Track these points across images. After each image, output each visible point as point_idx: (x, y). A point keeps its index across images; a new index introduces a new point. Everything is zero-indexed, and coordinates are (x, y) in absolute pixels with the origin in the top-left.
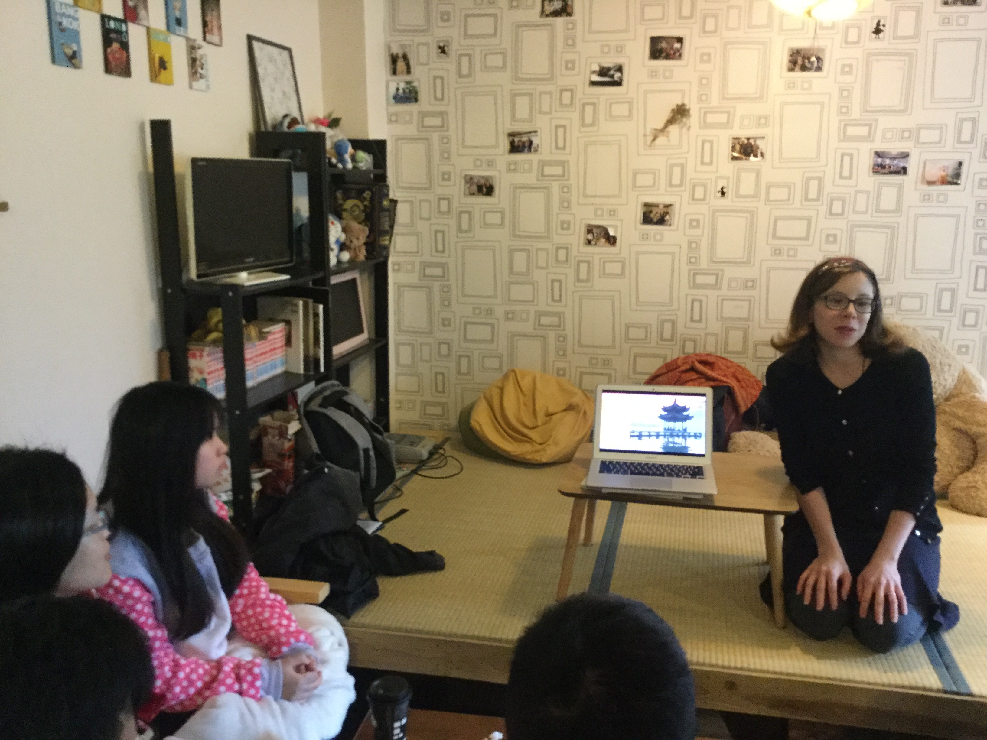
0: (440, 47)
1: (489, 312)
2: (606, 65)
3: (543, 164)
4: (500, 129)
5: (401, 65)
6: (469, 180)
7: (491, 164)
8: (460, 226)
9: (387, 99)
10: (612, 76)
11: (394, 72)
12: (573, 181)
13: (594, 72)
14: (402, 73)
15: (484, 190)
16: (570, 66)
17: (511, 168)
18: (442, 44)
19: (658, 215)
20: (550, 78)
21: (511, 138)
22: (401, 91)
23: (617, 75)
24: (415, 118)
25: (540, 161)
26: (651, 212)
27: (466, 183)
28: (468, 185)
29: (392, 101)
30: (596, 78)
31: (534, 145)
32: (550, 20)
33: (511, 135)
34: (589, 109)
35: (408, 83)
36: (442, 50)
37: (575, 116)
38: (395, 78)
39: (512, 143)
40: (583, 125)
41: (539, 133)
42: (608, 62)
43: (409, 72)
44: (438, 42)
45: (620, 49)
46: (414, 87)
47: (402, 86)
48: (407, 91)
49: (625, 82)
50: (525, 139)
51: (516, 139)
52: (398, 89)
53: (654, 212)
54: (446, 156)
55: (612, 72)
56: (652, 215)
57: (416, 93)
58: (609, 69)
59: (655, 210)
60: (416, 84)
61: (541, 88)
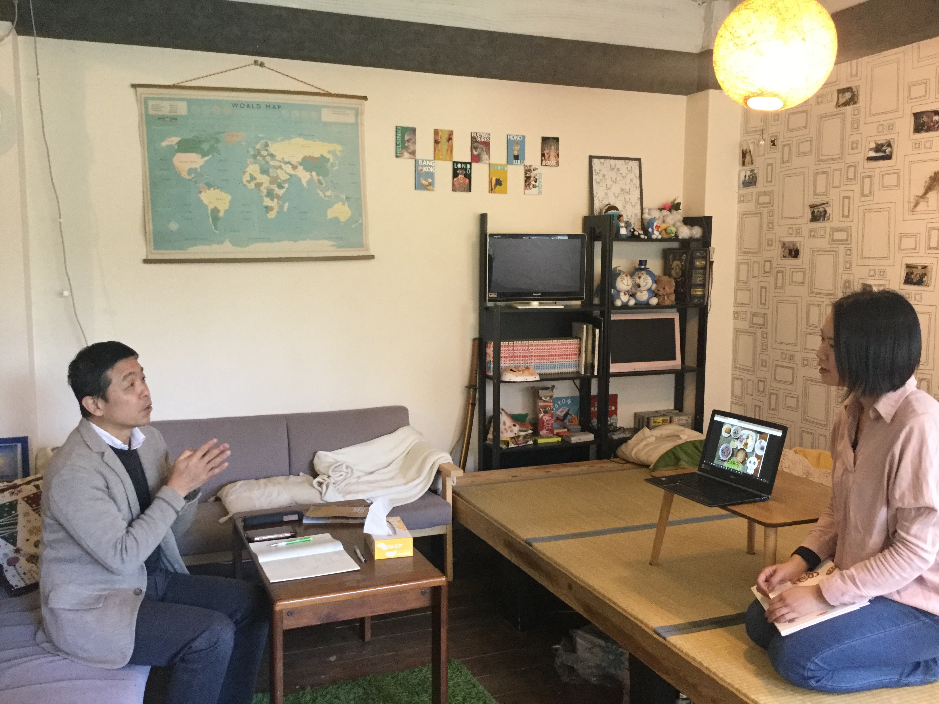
0: (772, 141)
1: (792, 358)
2: (879, 142)
3: (834, 230)
4: (806, 202)
5: (748, 158)
6: (784, 245)
7: (798, 231)
8: (776, 284)
9: (739, 186)
10: (885, 151)
11: (744, 164)
12: (853, 246)
13: (871, 149)
14: (748, 164)
15: (793, 253)
16: (855, 145)
17: (812, 234)
18: (773, 139)
19: (918, 276)
20: (840, 158)
21: (812, 209)
22: (747, 177)
23: (888, 150)
24: (754, 198)
25: (832, 228)
26: (912, 273)
27: (782, 247)
28: (783, 250)
29: (741, 185)
30: (872, 154)
31: (828, 215)
32: (842, 109)
33: (812, 207)
34: (867, 181)
35: (752, 171)
36: (773, 143)
37: (857, 188)
38: (745, 168)
39: (813, 213)
40: (863, 195)
41: (831, 204)
42: (882, 140)
43: (752, 163)
44: (772, 137)
45: (891, 127)
46: (755, 174)
47: (748, 173)
48: (751, 177)
49: (894, 157)
50: (821, 209)
51: (816, 210)
52: (745, 176)
53: (915, 273)
54: (771, 226)
55: (884, 148)
56: (913, 276)
57: (756, 178)
58: (882, 145)
59: (915, 271)
60: (756, 171)
61: (834, 166)
